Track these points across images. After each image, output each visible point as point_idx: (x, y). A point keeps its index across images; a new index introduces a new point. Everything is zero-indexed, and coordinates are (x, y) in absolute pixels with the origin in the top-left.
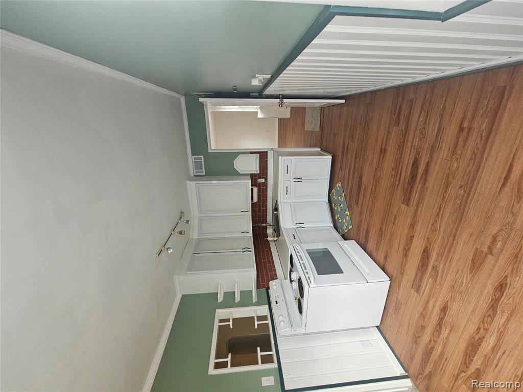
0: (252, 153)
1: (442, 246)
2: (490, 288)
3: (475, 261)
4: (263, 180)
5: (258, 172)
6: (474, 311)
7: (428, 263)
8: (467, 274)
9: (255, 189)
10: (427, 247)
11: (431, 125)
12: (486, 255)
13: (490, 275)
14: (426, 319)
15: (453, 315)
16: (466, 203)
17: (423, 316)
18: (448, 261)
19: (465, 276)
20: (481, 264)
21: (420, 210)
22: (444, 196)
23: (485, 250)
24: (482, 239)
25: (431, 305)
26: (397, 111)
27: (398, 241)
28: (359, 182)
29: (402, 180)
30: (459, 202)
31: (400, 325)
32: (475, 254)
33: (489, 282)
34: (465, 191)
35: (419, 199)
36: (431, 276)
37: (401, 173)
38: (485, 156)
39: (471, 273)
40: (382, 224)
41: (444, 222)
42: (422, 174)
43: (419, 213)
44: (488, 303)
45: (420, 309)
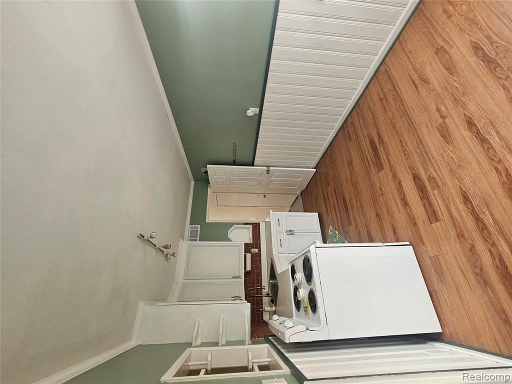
0: (245, 224)
1: (420, 158)
2: (466, 133)
3: (443, 134)
4: (256, 250)
5: (252, 242)
6: (479, 163)
7: (423, 183)
8: (449, 149)
9: (249, 256)
10: (413, 173)
11: (367, 118)
12: (444, 122)
13: (458, 128)
14: (466, 235)
15: (474, 192)
16: (410, 118)
17: (460, 236)
18: (432, 160)
19: (448, 150)
20: (448, 131)
21: (391, 160)
22: (397, 133)
23: (441, 121)
24: (434, 119)
25: (455, 214)
26: (347, 135)
27: (393, 202)
28: (344, 204)
29: (370, 161)
30: (407, 123)
31: (457, 289)
32: (440, 132)
33: (462, 130)
34: (404, 116)
35: (386, 154)
36: (433, 188)
37: (367, 159)
38: (399, 92)
39: (449, 144)
40: (375, 208)
41: (409, 144)
42: (379, 141)
43: (392, 163)
44: (478, 143)
45: (453, 234)
